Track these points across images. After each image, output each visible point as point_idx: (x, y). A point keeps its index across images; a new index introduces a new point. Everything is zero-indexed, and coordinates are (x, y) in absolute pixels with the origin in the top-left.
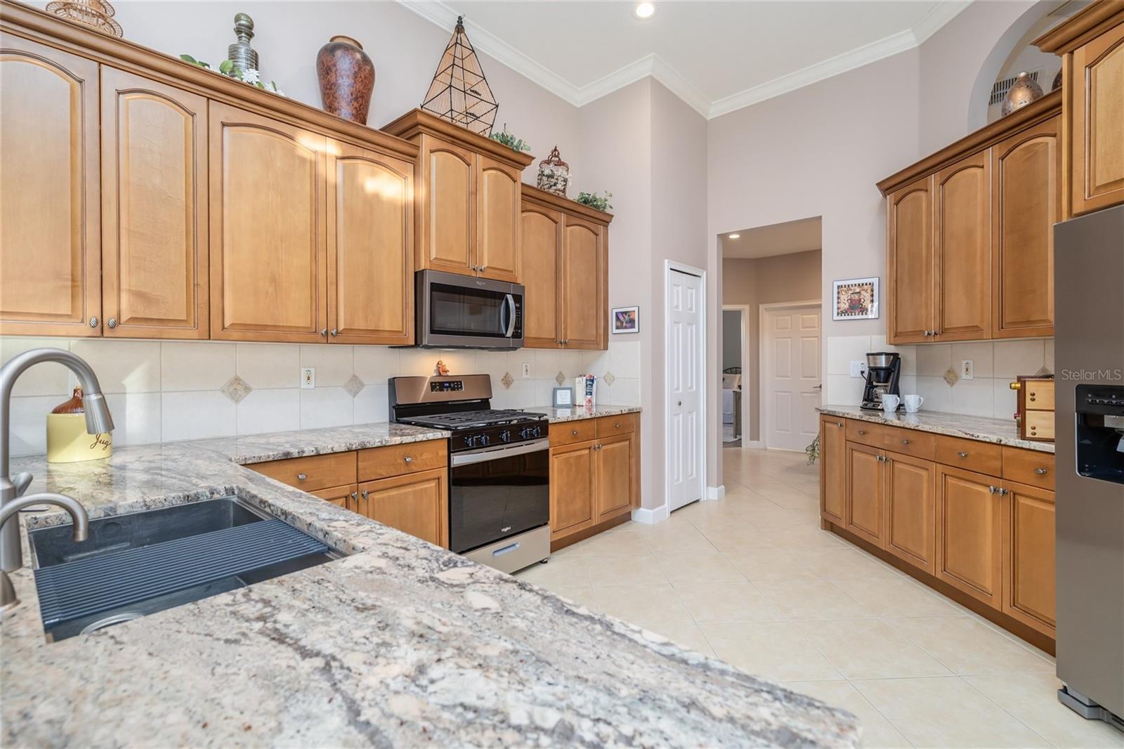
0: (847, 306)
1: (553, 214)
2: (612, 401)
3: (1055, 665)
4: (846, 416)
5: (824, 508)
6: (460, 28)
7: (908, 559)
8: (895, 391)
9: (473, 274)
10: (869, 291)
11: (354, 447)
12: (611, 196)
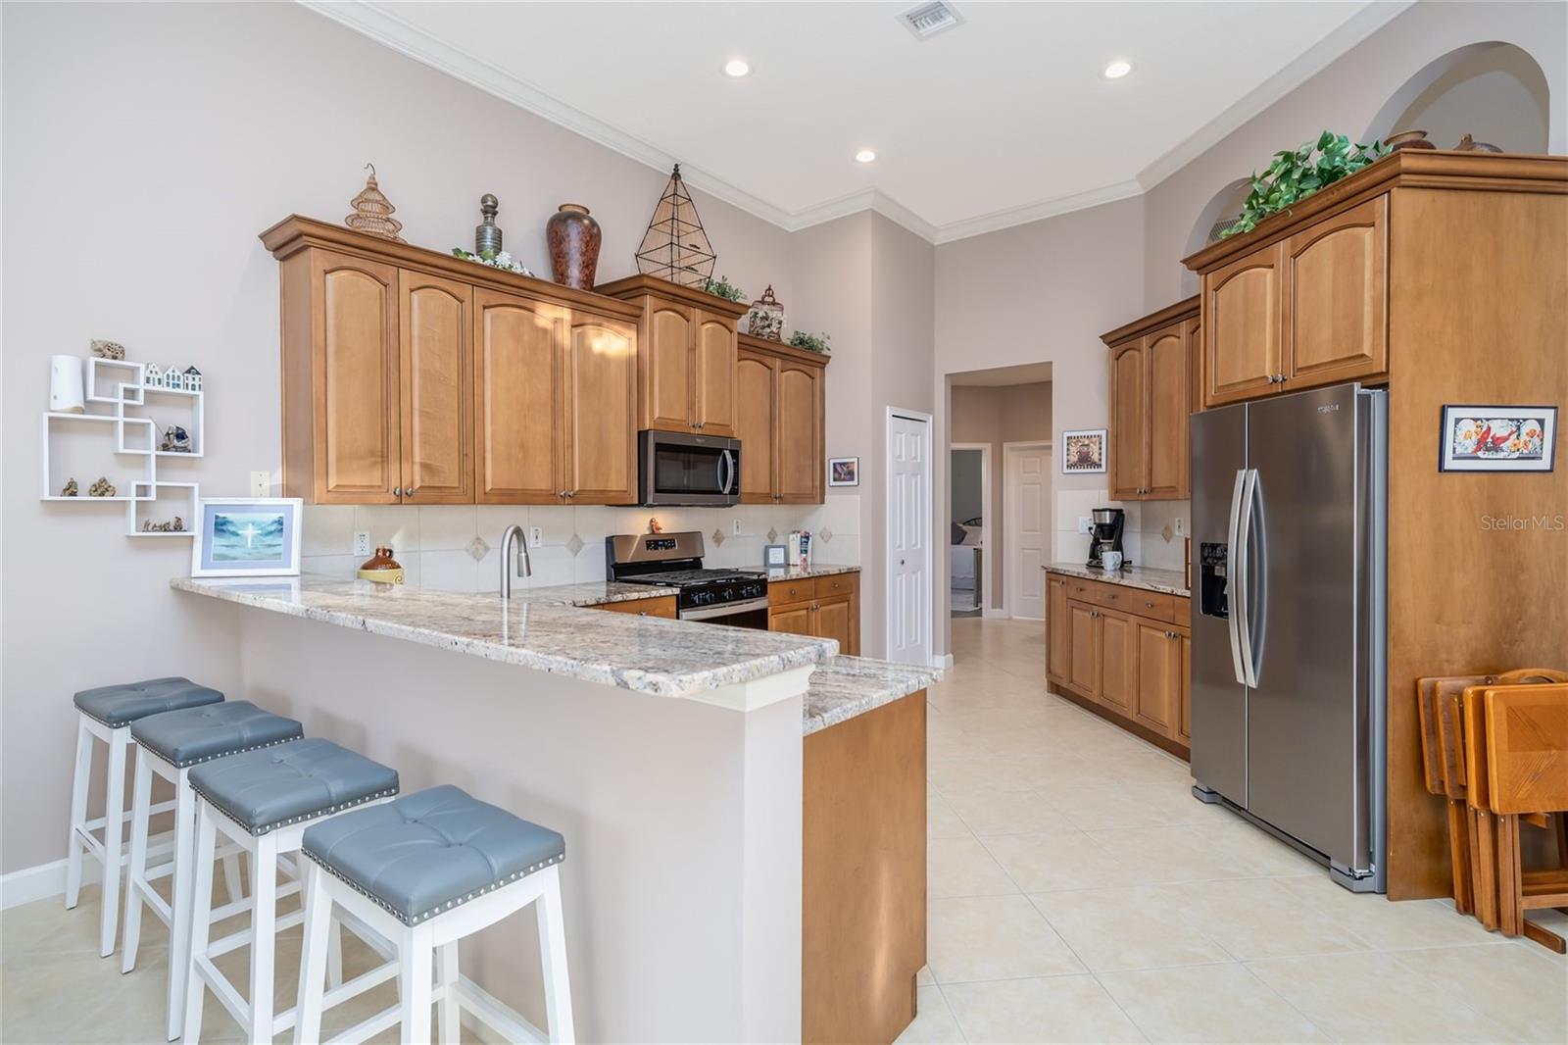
0: (1076, 459)
1: (768, 361)
2: (830, 559)
3: (1189, 769)
4: (1067, 573)
5: (1049, 671)
6: (676, 176)
7: (1113, 708)
8: (1118, 547)
9: (692, 431)
10: (1097, 443)
11: (601, 602)
12: (828, 338)
